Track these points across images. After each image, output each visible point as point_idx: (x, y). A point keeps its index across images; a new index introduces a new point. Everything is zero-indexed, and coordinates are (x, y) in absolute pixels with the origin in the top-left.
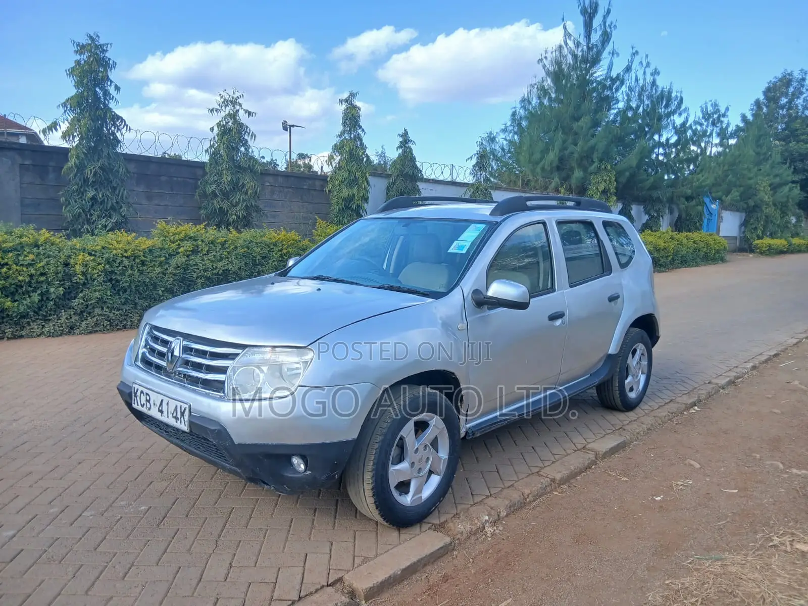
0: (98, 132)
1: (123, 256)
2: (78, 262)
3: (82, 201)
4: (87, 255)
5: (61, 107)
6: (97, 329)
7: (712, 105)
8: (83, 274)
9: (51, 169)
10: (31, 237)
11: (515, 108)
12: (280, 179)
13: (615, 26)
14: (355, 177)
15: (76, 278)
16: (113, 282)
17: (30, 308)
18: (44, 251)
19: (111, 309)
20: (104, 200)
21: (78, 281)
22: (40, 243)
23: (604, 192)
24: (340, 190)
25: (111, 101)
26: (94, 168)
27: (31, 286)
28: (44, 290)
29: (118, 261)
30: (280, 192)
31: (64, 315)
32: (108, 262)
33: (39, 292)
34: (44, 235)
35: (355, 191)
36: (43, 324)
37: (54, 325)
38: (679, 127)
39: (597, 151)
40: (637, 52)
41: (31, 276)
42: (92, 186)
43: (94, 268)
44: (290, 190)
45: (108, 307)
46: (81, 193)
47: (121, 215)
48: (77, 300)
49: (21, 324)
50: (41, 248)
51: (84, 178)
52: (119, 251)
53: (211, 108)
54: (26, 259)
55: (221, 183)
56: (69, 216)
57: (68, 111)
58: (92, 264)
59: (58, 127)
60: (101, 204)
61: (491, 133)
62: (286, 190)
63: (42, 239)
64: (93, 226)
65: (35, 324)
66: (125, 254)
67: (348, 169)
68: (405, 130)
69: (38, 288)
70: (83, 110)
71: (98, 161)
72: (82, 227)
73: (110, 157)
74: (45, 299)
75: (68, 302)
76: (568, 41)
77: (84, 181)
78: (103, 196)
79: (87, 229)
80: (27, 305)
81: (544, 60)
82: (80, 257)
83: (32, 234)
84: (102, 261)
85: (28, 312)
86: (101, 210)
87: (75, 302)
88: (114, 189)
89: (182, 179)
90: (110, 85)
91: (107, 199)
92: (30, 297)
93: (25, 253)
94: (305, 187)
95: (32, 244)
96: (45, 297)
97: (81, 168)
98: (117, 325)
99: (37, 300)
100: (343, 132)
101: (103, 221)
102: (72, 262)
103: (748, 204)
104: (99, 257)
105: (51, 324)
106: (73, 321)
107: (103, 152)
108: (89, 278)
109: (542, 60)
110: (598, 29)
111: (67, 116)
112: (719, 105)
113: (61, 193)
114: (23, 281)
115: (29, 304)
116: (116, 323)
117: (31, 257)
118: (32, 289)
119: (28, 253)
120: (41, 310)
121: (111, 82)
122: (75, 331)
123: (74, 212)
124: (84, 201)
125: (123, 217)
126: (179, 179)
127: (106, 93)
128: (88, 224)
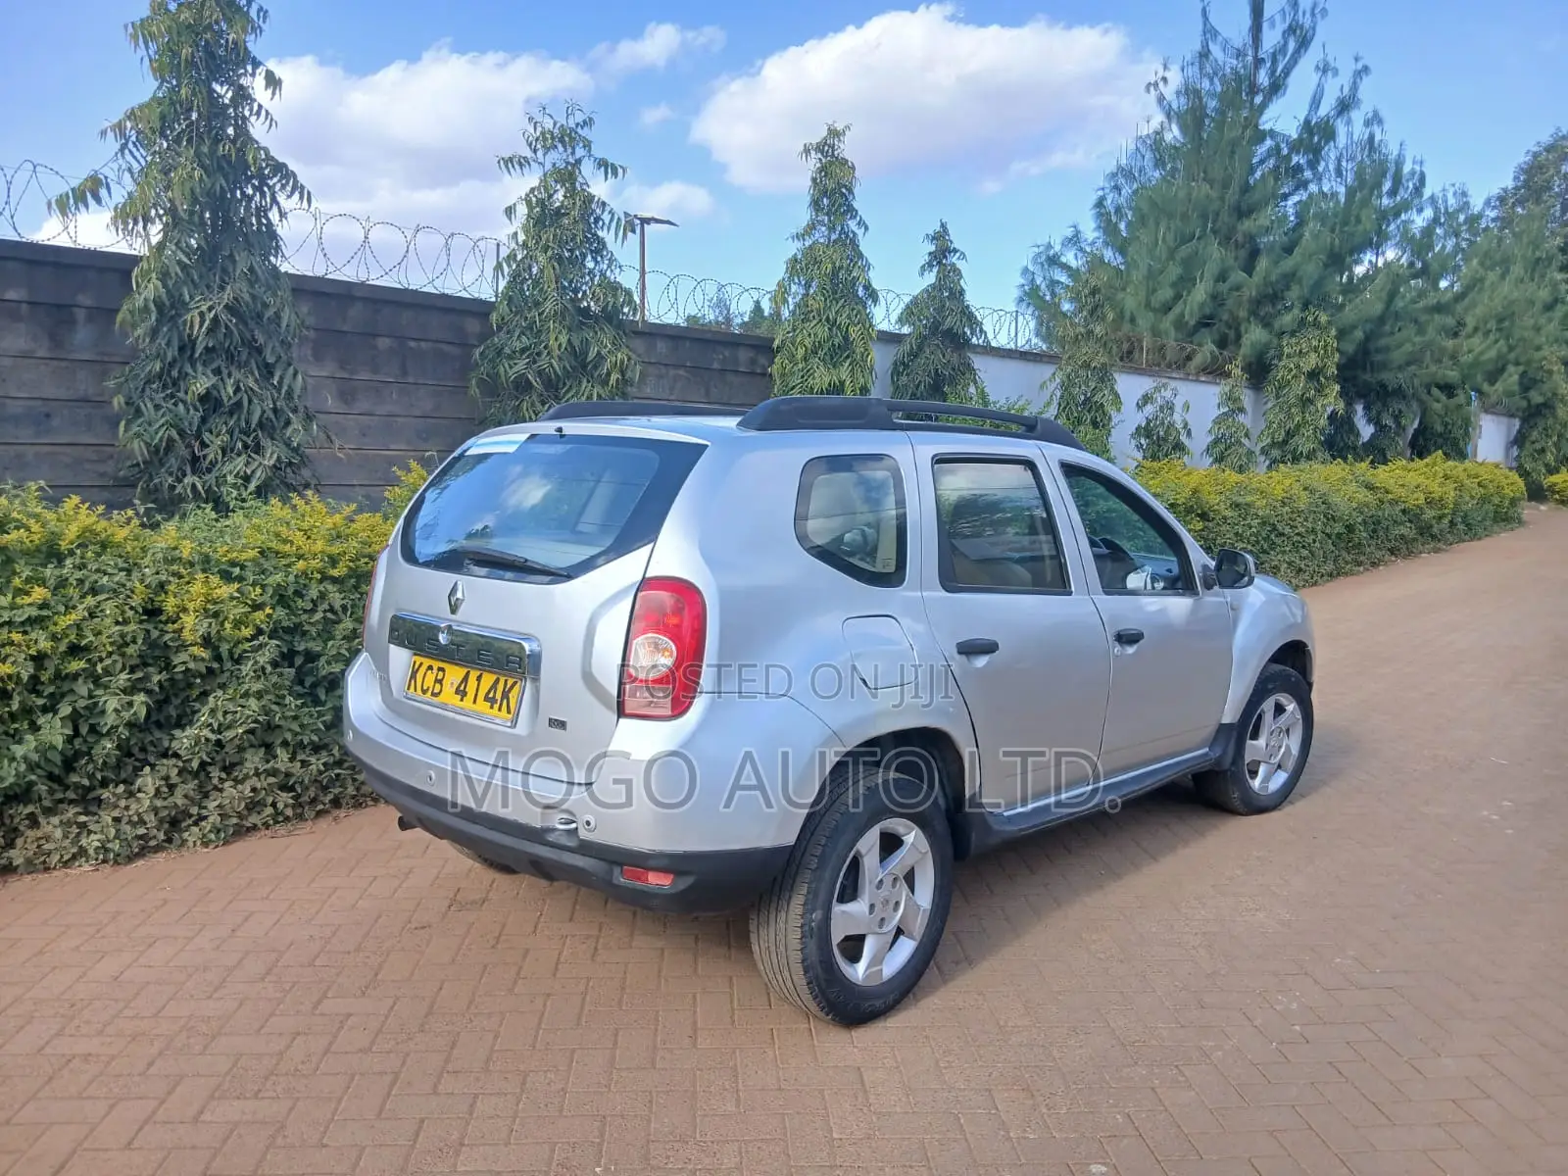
0: (221, 204)
1: (325, 578)
2: (191, 606)
3: (175, 404)
4: (215, 580)
5: (110, 135)
6: (254, 819)
7: (1455, 194)
8: (207, 641)
9: (80, 314)
10: (35, 528)
11: (1103, 189)
12: (661, 346)
13: (1324, 12)
14: (846, 338)
15: (183, 657)
16: (299, 661)
17: (32, 767)
18: (79, 575)
19: (295, 749)
20: (239, 404)
21: (192, 665)
22: (64, 545)
23: (1313, 375)
24: (808, 373)
25: (253, 119)
26: (210, 309)
27: (39, 694)
28: (82, 703)
29: (314, 593)
30: (660, 377)
31: (148, 781)
32: (282, 599)
33: (65, 710)
34: (77, 517)
35: (844, 372)
36: (83, 818)
37: (117, 820)
38: (1418, 236)
39: (1300, 282)
40: (1366, 69)
41: (39, 659)
42: (205, 364)
43: (238, 624)
44: (681, 372)
45: (285, 744)
46: (171, 381)
47: (288, 445)
48: (189, 731)
49: (7, 821)
50: (68, 562)
51: (181, 339)
52: (315, 563)
53: (507, 156)
54: (18, 600)
55: (539, 354)
56: (138, 449)
57: (130, 145)
58: (236, 611)
59: (103, 192)
60: (231, 414)
61: (1049, 246)
62: (672, 372)
63: (72, 531)
64: (210, 478)
65: (55, 820)
66: (335, 573)
67: (828, 319)
68: (943, 226)
69: (63, 695)
70: (178, 140)
71: (222, 288)
72: (180, 481)
73: (257, 279)
74: (84, 730)
75: (158, 734)
76: (1212, 47)
77: (181, 349)
78: (237, 390)
79: (194, 486)
80: (25, 758)
81: (1161, 84)
82: (197, 588)
83: (36, 516)
84: (266, 598)
85: (31, 784)
86: (231, 433)
87: (183, 740)
88: (268, 370)
89: (430, 344)
90: (253, 75)
91: (250, 401)
92: (35, 728)
93: (17, 582)
94: (716, 366)
95: (38, 550)
96: (87, 725)
97: (169, 310)
98: (314, 801)
99: (59, 741)
100: (812, 227)
101: (239, 463)
102: (170, 605)
103: (1529, 401)
104: (254, 585)
105: (107, 818)
106: (180, 801)
107: (234, 262)
108: (225, 655)
109: (1156, 85)
110: (1278, 18)
111: (128, 157)
112: (1470, 193)
113: (111, 384)
114: (10, 677)
115: (35, 757)
116: (312, 793)
117: (39, 593)
118: (40, 702)
119: (28, 580)
120: (74, 770)
121: (256, 64)
122: (186, 835)
123: (152, 439)
124: (181, 406)
125: (295, 450)
126: (423, 344)
127: (242, 96)
128: (194, 473)
